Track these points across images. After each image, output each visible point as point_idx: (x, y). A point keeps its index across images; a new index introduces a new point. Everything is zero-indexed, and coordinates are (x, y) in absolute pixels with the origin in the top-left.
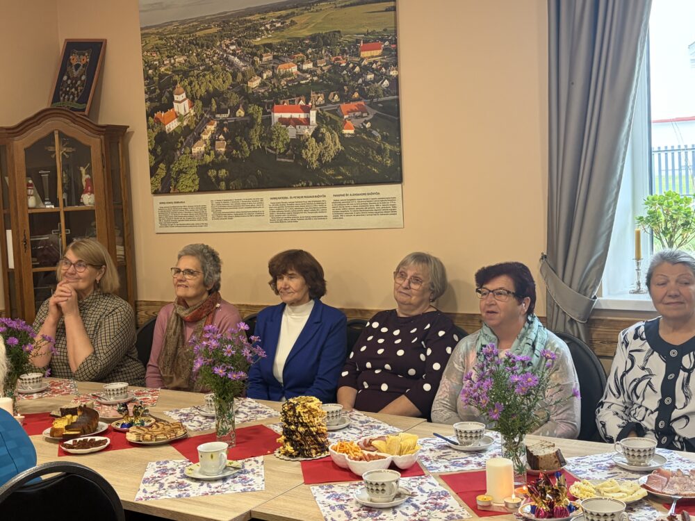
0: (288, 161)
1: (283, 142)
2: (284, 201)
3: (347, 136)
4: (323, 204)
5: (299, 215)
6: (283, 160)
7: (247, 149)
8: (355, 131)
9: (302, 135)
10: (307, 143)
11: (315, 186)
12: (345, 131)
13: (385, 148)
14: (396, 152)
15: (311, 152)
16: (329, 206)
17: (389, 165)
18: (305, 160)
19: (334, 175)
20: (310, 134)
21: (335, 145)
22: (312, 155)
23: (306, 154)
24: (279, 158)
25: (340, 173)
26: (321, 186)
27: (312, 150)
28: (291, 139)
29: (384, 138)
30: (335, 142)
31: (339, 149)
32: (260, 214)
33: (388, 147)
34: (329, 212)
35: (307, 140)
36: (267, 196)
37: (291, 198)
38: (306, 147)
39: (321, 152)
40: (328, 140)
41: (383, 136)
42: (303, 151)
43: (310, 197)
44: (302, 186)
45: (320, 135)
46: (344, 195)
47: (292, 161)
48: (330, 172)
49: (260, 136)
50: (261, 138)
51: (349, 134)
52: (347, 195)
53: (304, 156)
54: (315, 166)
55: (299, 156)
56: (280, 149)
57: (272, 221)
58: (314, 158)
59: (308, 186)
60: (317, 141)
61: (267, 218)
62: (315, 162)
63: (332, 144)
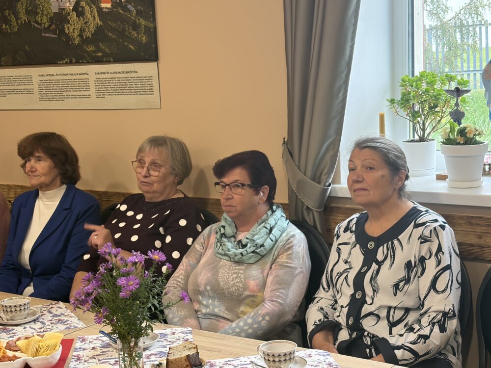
0: (53, 36)
1: (47, 16)
2: (52, 78)
3: (104, 10)
4: (86, 82)
5: (65, 94)
6: (47, 35)
7: (15, 24)
8: (112, 5)
9: (64, 9)
10: (69, 17)
11: (77, 63)
12: (103, 5)
13: (140, 23)
14: (150, 28)
15: (73, 27)
16: (92, 83)
17: (144, 42)
18: (67, 36)
19: (94, 52)
20: (71, 8)
21: (94, 19)
22: (73, 30)
23: (68, 29)
24: (44, 33)
25: (99, 50)
26: (83, 63)
27: (74, 24)
28: (54, 13)
29: (139, 13)
30: (94, 17)
31: (98, 24)
32: (30, 92)
33: (143, 22)
34: (92, 91)
35: (69, 14)
36: (35, 73)
37: (57, 75)
38: (68, 22)
39: (82, 26)
40: (88, 15)
41: (137, 11)
42: (66, 26)
43: (75, 75)
44: (66, 63)
45: (80, 9)
46: (104, 73)
47: (56, 36)
48: (91, 48)
49: (26, 9)
50: (28, 12)
51: (106, 8)
52: (108, 73)
53: (67, 32)
54: (76, 42)
55: (62, 31)
56: (44, 24)
57: (41, 99)
58: (76, 34)
59: (71, 63)
60: (78, 16)
61: (36, 96)
62: (77, 37)
63: (91, 19)
